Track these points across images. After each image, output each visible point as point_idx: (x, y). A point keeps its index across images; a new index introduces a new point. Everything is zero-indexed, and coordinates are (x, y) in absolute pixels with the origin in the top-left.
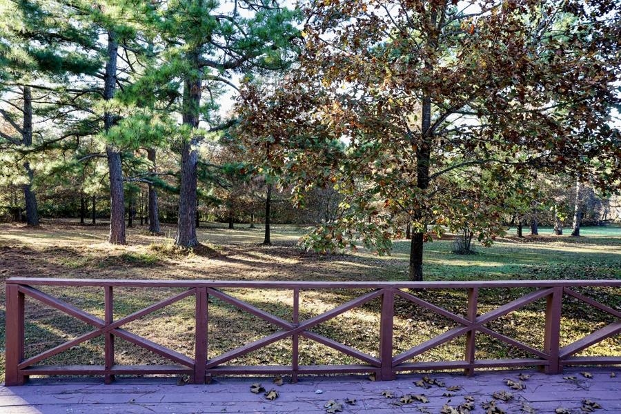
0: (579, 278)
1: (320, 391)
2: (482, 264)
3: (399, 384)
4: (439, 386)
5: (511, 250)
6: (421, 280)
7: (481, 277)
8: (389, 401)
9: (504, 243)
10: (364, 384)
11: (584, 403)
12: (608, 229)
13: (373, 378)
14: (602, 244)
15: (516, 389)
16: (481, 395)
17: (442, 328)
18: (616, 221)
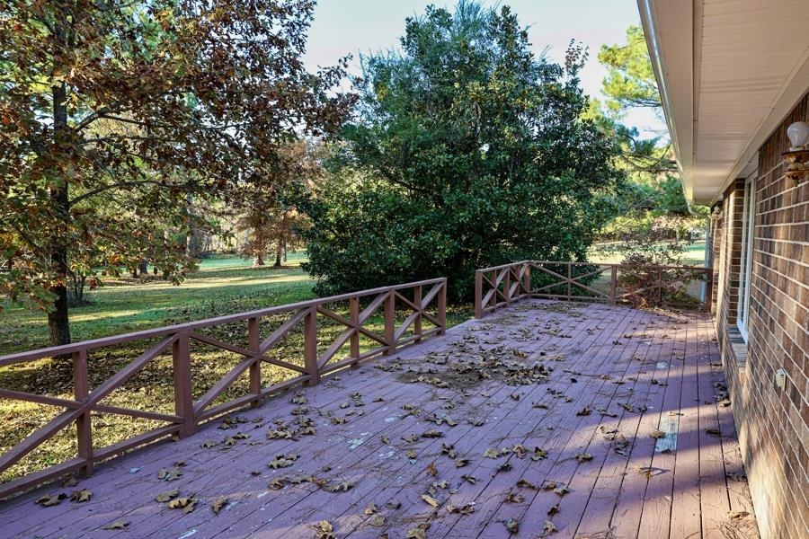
0: (231, 312)
1: (136, 470)
2: (115, 315)
3: (206, 433)
4: (243, 422)
5: (134, 294)
6: (69, 343)
7: (128, 329)
8: (216, 449)
9: (119, 287)
10: (172, 447)
11: (352, 396)
12: (213, 261)
13: (176, 438)
14: (225, 277)
15: (302, 403)
16: (283, 416)
17: (137, 391)
18: (217, 252)
